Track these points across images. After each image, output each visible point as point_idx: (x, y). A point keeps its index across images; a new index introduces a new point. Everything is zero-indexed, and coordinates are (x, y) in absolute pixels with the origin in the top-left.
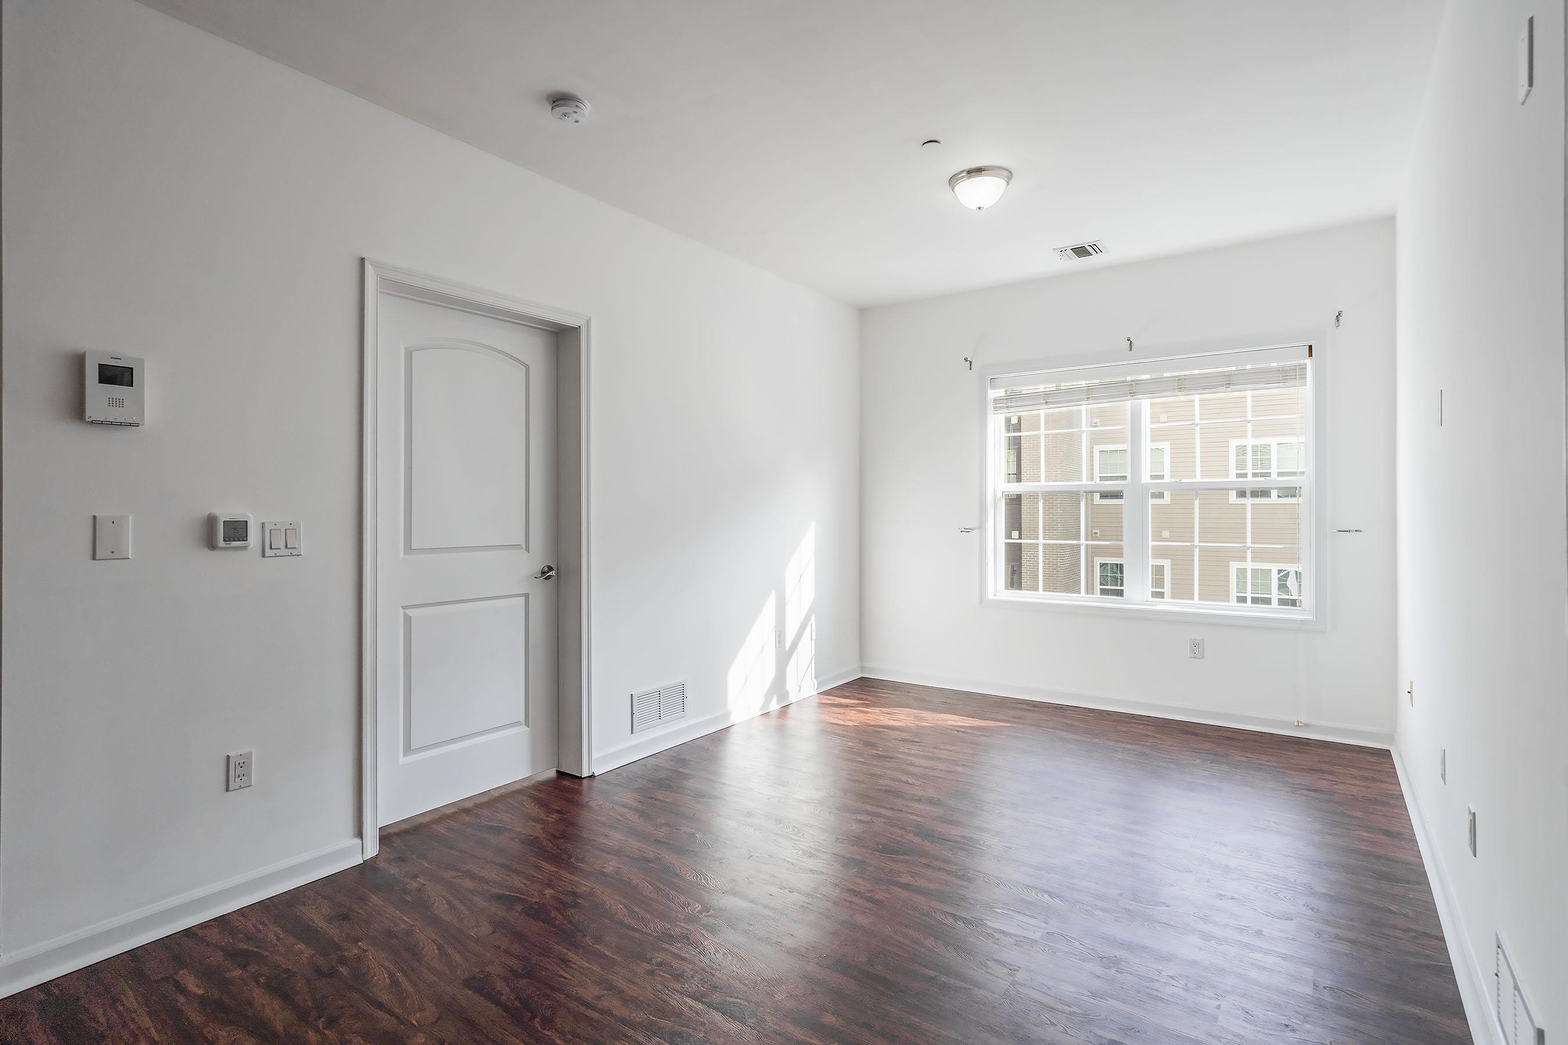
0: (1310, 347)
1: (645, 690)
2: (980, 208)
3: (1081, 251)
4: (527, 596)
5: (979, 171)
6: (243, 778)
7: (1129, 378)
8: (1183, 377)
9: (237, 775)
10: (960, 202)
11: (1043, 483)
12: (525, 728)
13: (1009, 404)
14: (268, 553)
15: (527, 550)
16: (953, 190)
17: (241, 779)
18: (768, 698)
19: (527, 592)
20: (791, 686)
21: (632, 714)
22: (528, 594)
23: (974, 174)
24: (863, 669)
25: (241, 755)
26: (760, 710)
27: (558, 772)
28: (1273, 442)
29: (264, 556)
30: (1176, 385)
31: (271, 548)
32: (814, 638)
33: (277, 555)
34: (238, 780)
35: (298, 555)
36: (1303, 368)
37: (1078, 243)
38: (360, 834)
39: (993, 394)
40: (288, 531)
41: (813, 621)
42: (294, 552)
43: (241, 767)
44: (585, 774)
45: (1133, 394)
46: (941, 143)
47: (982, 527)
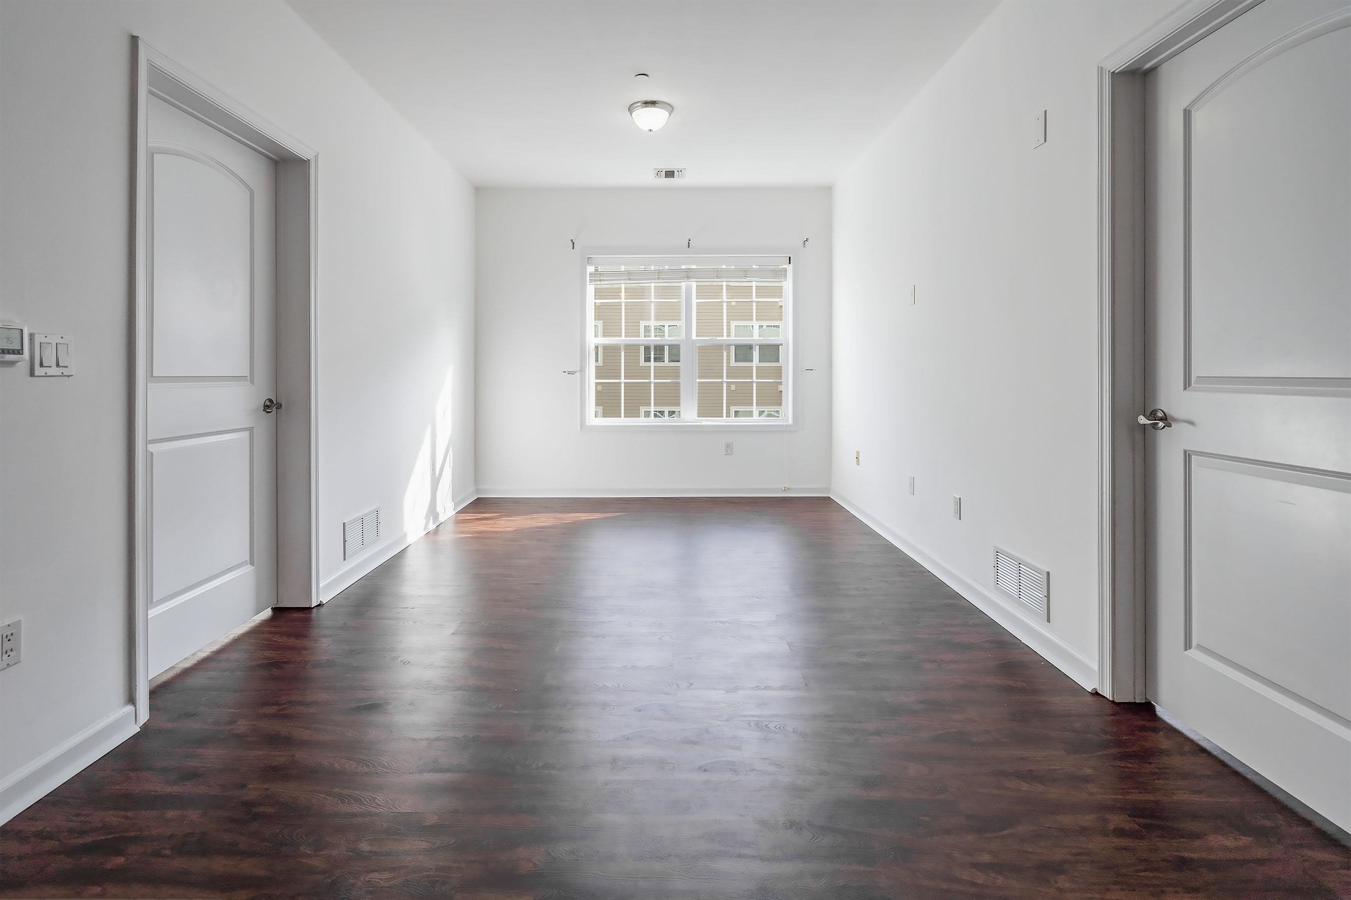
0: (790, 258)
1: (351, 519)
2: (650, 130)
3: (670, 174)
4: (251, 430)
5: (653, 103)
6: (11, 654)
7: (683, 267)
8: (719, 269)
9: (4, 651)
10: (634, 122)
11: (623, 337)
12: (248, 569)
13: (602, 278)
14: (39, 371)
15: (252, 382)
16: (631, 114)
17: (9, 656)
18: (427, 518)
19: (252, 426)
20: (439, 509)
21: (345, 541)
22: (253, 428)
23: (650, 105)
24: (478, 491)
25: (9, 625)
26: (424, 530)
27: (274, 609)
28: (666, 324)
29: (32, 374)
30: (715, 274)
31: (41, 365)
32: (452, 466)
33: (48, 375)
34: (5, 656)
35: (69, 376)
36: (785, 270)
37: (670, 167)
38: (131, 699)
39: (591, 269)
40: (58, 345)
41: (451, 452)
42: (66, 372)
43: (9, 640)
44: (314, 605)
45: (688, 277)
46: (650, 77)
47: (582, 370)
